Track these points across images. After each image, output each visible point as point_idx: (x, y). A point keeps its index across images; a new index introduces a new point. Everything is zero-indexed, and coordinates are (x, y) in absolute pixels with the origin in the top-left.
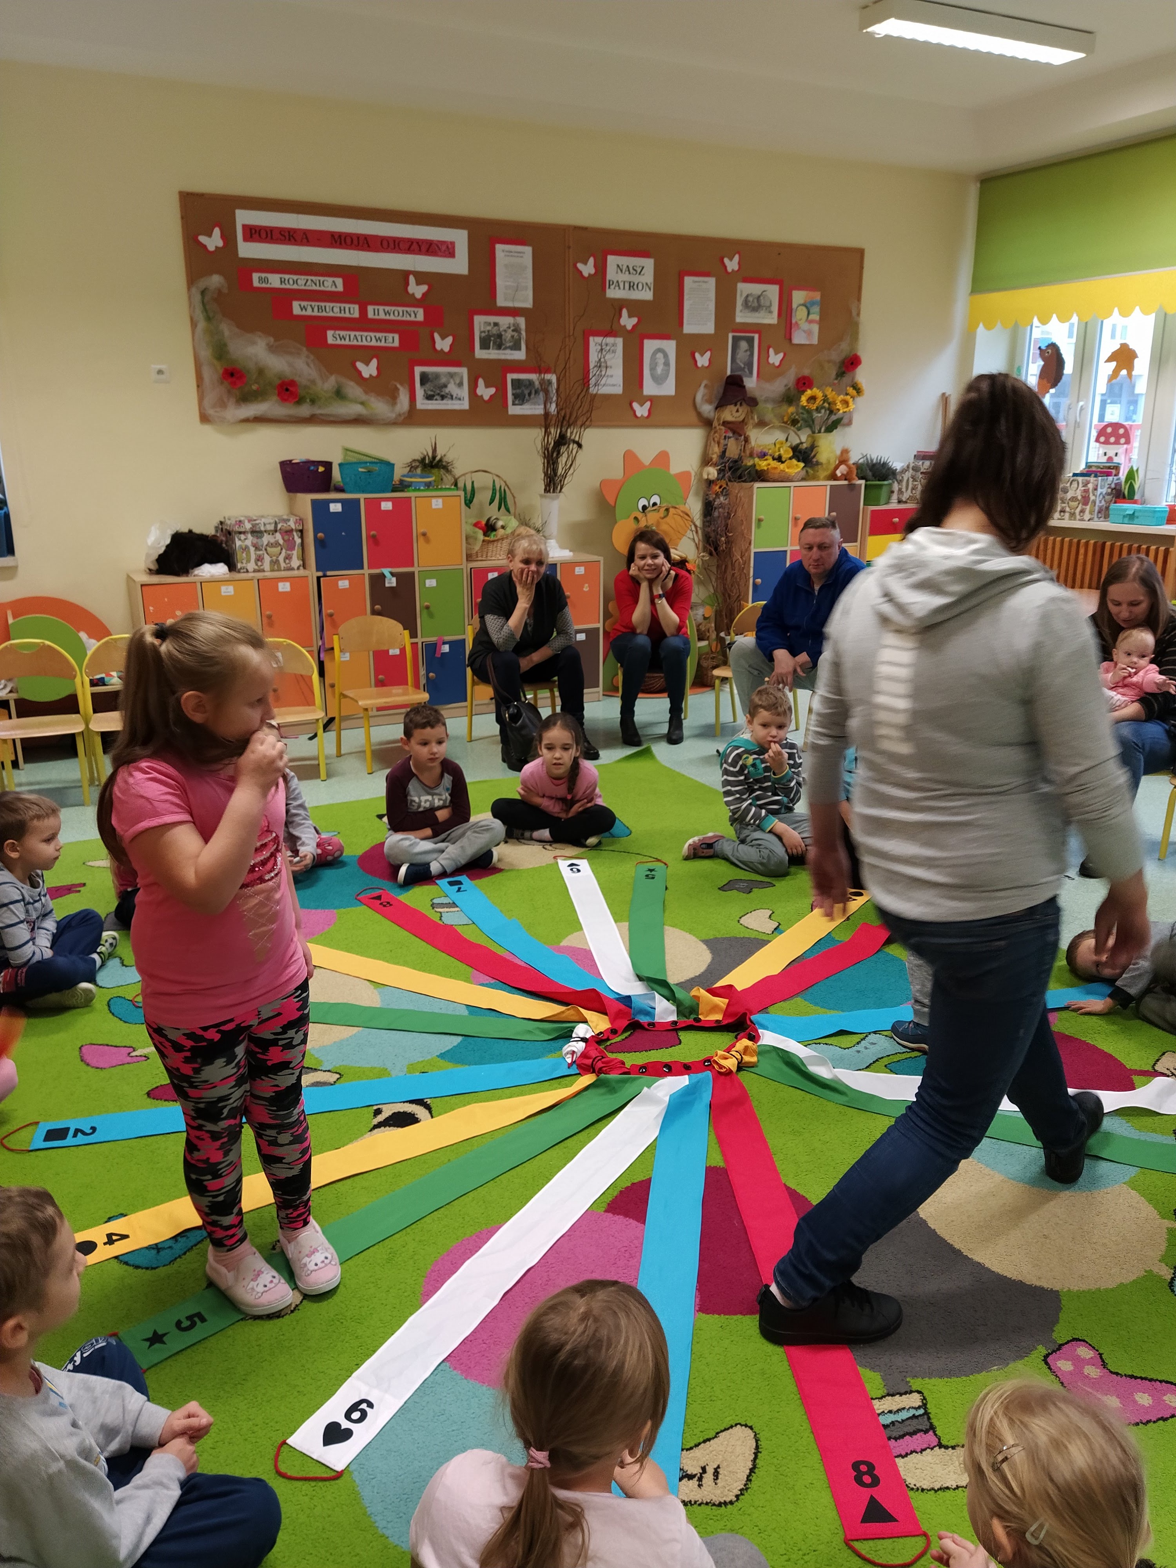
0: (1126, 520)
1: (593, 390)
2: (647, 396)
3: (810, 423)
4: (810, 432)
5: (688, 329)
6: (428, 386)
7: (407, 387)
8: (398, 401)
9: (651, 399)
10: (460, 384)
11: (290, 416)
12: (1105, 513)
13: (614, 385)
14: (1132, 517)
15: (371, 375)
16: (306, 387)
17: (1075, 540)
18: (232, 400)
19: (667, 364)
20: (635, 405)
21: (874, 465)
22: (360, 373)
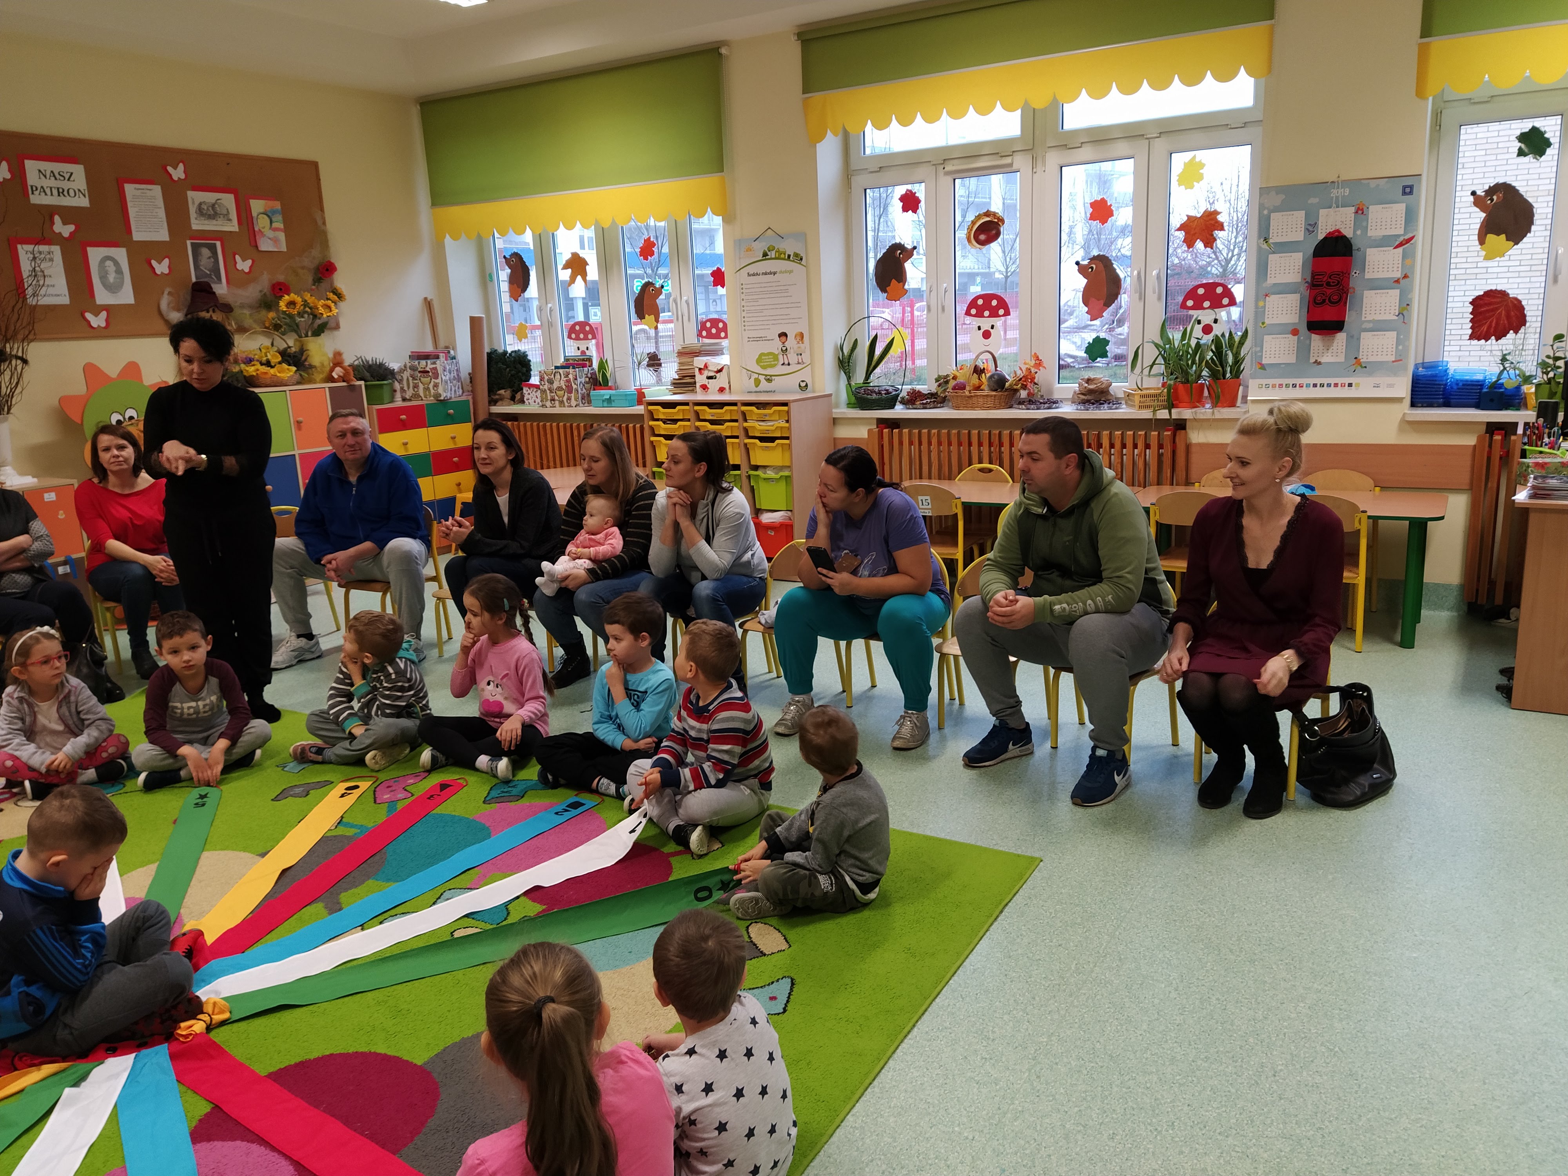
0: (605, 404)
1: (31, 301)
2: (100, 306)
3: (294, 328)
4: (297, 337)
5: (138, 236)
9: (107, 308)
12: (587, 399)
13: (58, 295)
14: (609, 401)
17: (568, 424)
19: (119, 271)
20: (88, 316)
21: (370, 366)
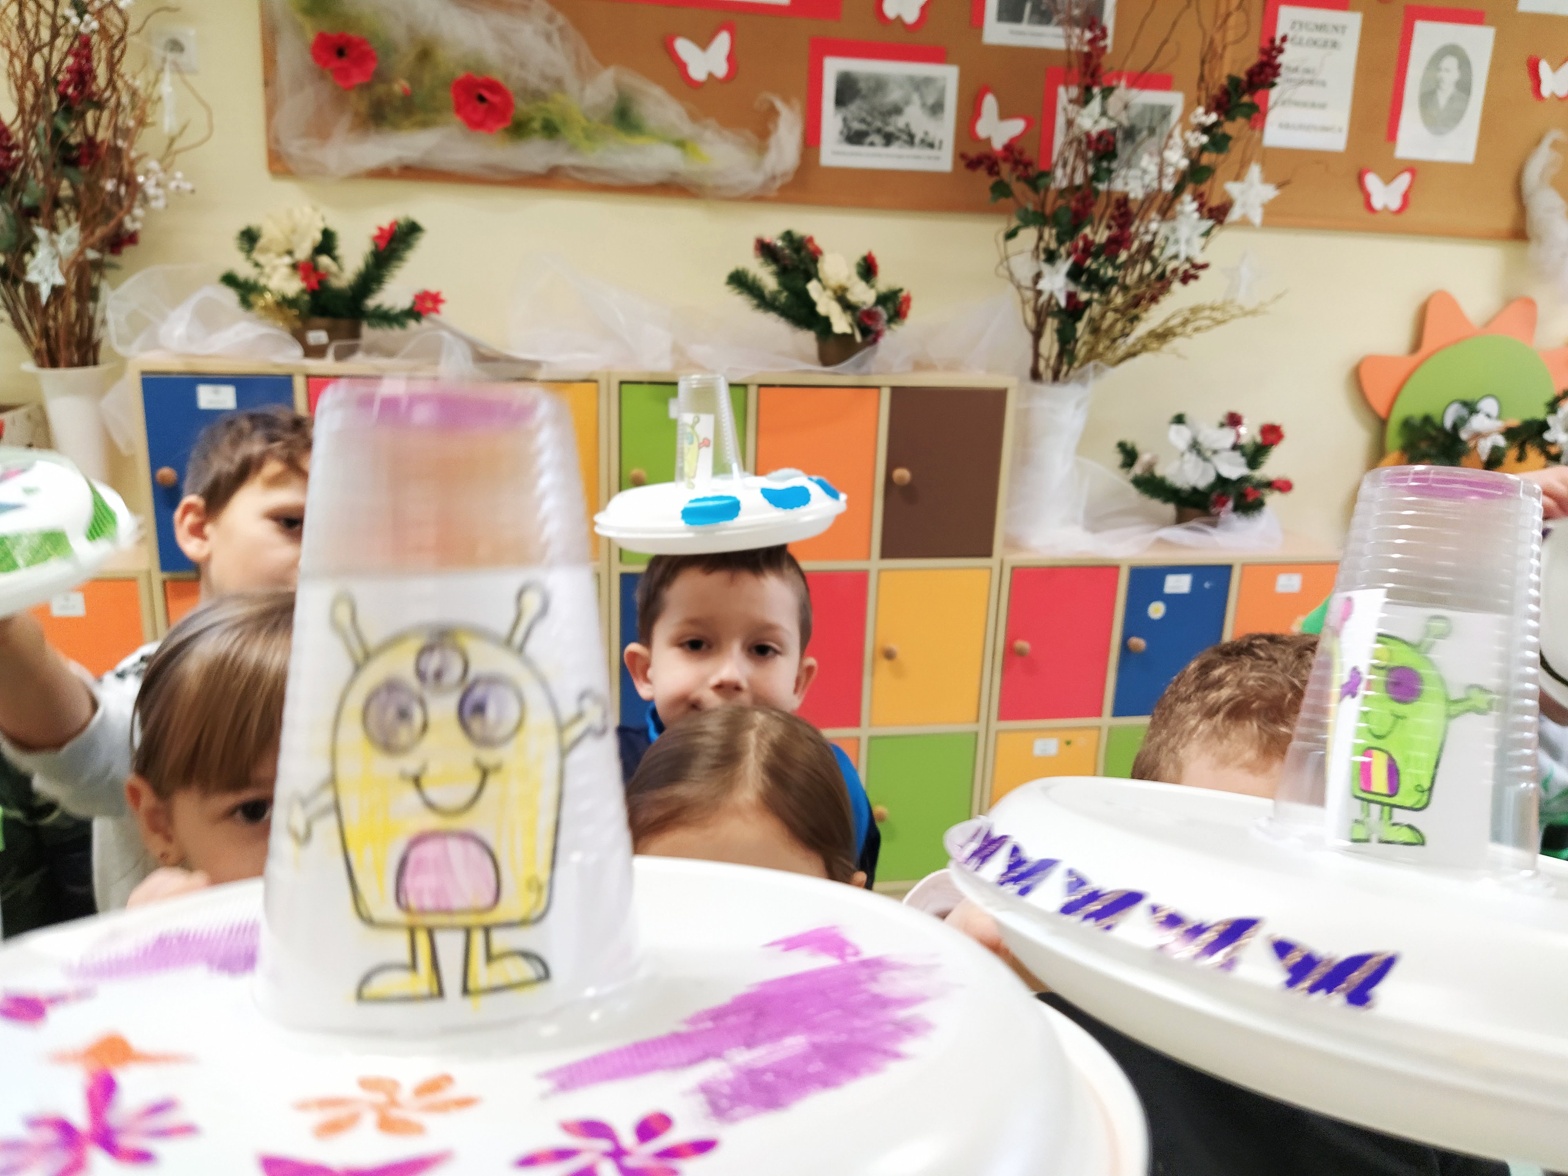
2: (1403, 161)
6: (855, 108)
7: (798, 106)
8: (773, 141)
9: (1412, 168)
10: (936, 109)
11: (494, 168)
13: (1325, 129)
15: (711, 75)
16: (537, 95)
18: (345, 121)
19: (1465, 83)
20: (1372, 181)
22: (682, 67)
